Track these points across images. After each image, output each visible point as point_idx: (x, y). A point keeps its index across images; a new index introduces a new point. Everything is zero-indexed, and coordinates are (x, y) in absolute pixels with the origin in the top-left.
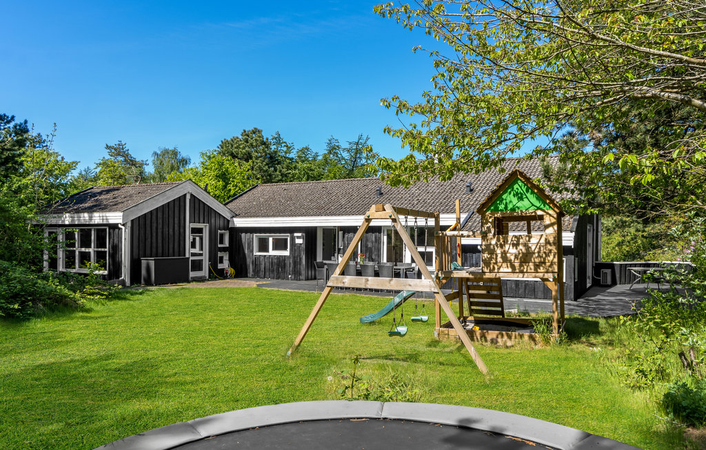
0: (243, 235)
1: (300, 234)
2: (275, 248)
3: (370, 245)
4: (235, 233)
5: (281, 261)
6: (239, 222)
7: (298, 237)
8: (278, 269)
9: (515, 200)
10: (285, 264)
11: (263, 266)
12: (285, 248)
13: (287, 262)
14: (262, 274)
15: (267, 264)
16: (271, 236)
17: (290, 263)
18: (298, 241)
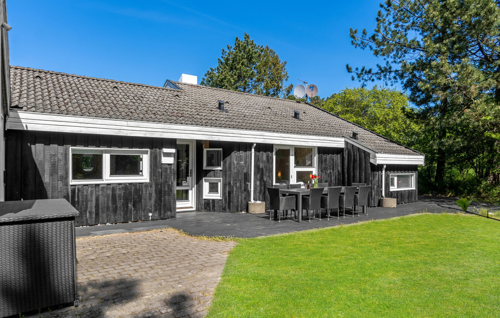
0: (38, 146)
2: (115, 171)
5: (133, 194)
7: (168, 155)
8: (126, 207)
10: (140, 197)
11: (91, 204)
12: (138, 172)
13: (145, 193)
14: (91, 216)
15: (102, 200)
16: (106, 152)
17: (150, 194)
18: (166, 160)
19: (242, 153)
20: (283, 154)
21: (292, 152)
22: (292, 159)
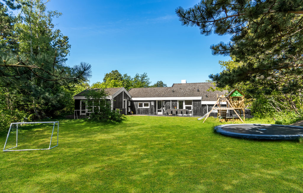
0: (134, 103)
1: (153, 102)
2: (145, 106)
3: (174, 105)
4: (132, 102)
5: (147, 110)
6: (133, 99)
8: (146, 112)
9: (236, 94)
11: (141, 111)
12: (148, 106)
14: (141, 113)
15: (142, 110)
16: (143, 103)
17: (150, 110)
18: (152, 104)
19: (168, 102)
20: (181, 102)
21: (184, 101)
22: (184, 103)
